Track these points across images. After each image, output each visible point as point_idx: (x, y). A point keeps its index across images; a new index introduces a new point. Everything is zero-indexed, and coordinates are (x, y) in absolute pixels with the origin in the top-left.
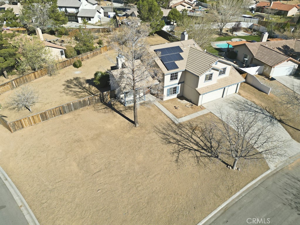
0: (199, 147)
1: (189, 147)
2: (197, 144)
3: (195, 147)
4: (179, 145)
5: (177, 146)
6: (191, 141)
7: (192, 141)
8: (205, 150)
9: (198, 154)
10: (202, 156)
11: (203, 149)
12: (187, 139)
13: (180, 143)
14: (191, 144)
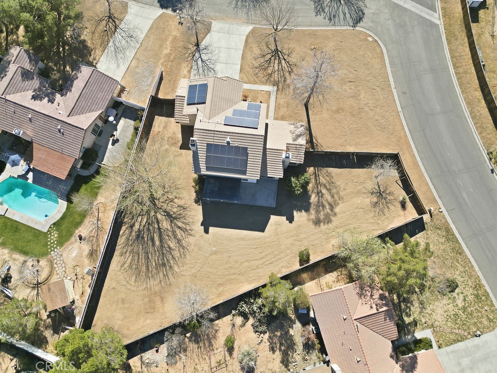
0: (280, 61)
1: (287, 64)
2: (280, 63)
3: (283, 62)
4: (292, 69)
5: (294, 70)
6: (282, 67)
7: (280, 67)
8: (279, 57)
9: (286, 57)
10: (285, 55)
11: (279, 58)
12: (282, 69)
13: (290, 70)
14: (283, 65)
